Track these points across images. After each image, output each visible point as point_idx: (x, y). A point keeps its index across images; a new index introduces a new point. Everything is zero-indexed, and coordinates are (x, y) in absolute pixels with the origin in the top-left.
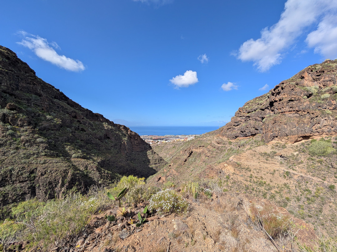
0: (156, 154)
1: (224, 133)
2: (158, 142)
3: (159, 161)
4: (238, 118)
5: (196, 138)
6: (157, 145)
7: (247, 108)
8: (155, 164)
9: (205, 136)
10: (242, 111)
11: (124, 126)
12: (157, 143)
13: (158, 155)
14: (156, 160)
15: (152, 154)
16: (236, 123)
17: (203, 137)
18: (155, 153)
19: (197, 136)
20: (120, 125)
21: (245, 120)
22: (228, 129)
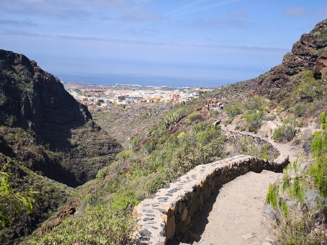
0: (101, 131)
1: (264, 89)
2: (102, 101)
3: (109, 149)
4: (297, 57)
5: (202, 97)
6: (99, 110)
7: (316, 36)
8: (101, 155)
9: (224, 92)
10: (306, 43)
11: (24, 57)
12: (99, 104)
13: (106, 133)
14: (102, 145)
15: (93, 131)
16: (291, 68)
17: (219, 96)
18: (99, 128)
19: (204, 90)
20: (13, 54)
21: (310, 64)
22: (274, 80)
